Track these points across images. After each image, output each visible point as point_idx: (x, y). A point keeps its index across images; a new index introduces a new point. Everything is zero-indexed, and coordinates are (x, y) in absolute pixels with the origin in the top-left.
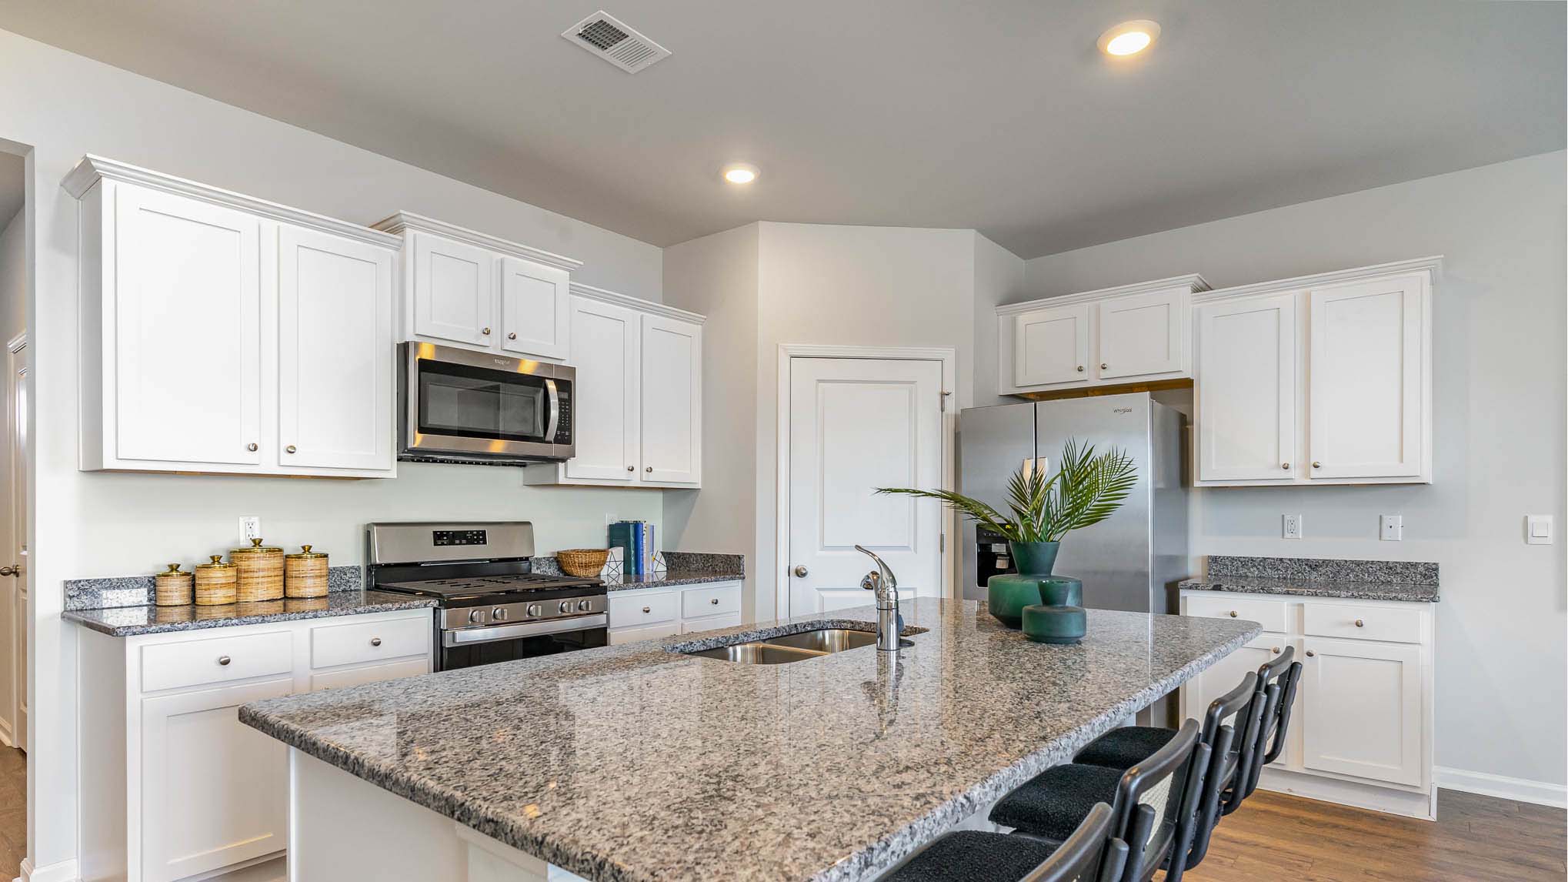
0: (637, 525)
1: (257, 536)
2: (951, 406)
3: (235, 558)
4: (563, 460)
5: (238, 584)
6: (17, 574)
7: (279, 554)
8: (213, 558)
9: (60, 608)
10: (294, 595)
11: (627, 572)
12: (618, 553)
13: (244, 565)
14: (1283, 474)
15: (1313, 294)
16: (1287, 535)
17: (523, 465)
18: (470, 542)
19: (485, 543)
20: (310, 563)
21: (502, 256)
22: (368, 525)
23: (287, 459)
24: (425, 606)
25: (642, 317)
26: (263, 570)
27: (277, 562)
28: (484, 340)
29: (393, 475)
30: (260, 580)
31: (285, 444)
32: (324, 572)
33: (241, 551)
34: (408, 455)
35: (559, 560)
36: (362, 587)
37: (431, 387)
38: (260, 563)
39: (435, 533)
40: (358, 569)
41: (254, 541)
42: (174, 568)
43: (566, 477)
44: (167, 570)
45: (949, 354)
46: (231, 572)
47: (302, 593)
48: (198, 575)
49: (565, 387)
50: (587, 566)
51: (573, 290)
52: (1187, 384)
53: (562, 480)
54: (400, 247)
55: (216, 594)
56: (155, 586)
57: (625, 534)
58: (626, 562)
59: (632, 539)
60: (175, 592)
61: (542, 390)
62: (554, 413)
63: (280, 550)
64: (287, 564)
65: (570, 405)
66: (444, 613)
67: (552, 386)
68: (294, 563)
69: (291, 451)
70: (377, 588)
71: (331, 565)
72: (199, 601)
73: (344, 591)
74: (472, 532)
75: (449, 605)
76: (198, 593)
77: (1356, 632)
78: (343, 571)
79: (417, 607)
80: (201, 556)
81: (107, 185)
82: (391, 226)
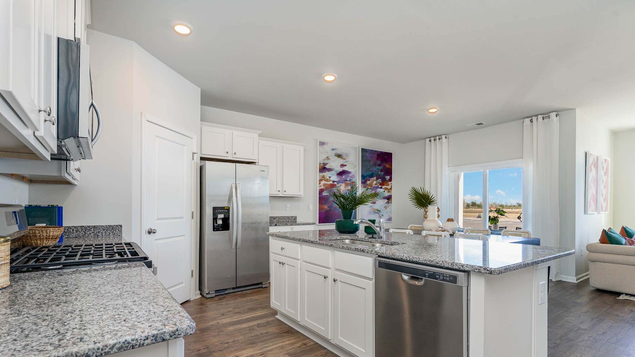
0: (60, 208)
14: (279, 193)
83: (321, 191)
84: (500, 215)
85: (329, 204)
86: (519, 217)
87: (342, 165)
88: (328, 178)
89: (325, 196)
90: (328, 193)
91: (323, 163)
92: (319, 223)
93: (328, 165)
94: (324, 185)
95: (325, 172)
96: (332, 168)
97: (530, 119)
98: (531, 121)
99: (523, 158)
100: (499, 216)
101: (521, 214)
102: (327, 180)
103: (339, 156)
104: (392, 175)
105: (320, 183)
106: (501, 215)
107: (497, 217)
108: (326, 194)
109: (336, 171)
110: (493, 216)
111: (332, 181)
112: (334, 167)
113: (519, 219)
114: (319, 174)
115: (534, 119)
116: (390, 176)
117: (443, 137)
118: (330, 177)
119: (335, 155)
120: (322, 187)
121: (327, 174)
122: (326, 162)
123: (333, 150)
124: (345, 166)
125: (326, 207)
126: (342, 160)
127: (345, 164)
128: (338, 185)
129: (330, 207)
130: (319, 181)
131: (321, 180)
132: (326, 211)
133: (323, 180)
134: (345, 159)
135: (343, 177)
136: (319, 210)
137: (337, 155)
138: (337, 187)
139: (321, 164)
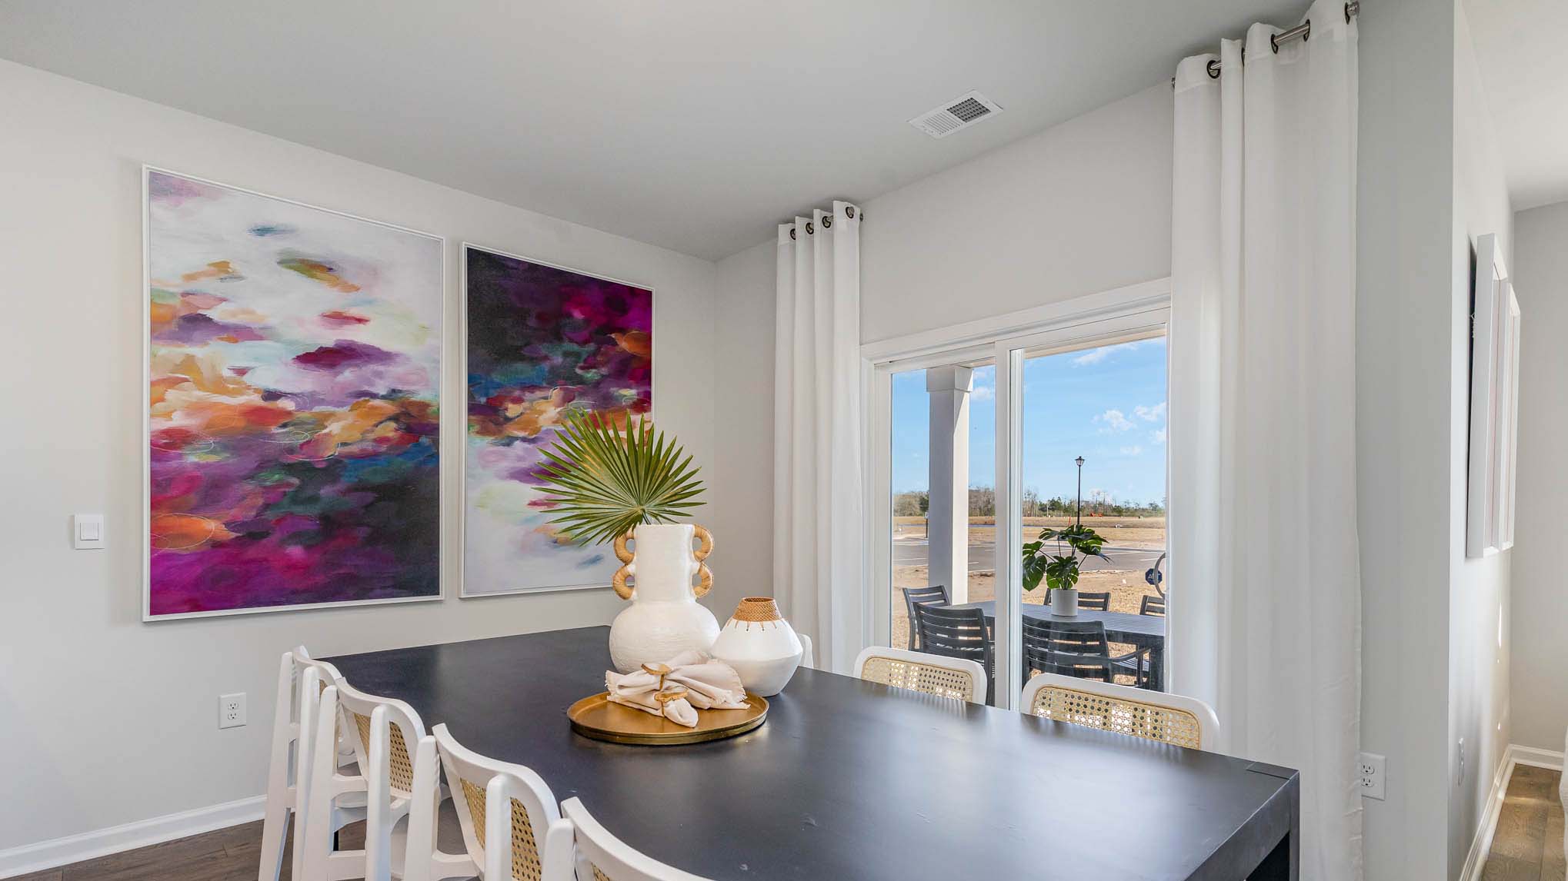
83: (166, 445)
84: (1083, 550)
85: (235, 513)
86: (1150, 572)
87: (339, 318)
88: (228, 373)
90: (226, 455)
91: (185, 293)
92: (153, 612)
93: (224, 306)
94: (194, 409)
95: (206, 343)
96: (253, 327)
97: (1205, 58)
98: (1214, 71)
99: (1169, 274)
100: (1079, 555)
101: (1163, 556)
102: (218, 386)
103: (313, 268)
104: (650, 384)
105: (162, 400)
106: (1087, 550)
107: (1071, 560)
108: (213, 459)
109: (291, 343)
110: (1055, 557)
111: (256, 391)
112: (270, 321)
113: (1151, 582)
114: (150, 350)
115: (1229, 51)
116: (642, 389)
117: (839, 208)
118: (242, 372)
119: (280, 263)
120: (178, 421)
121: (211, 353)
122: (211, 286)
123: (263, 231)
124: (360, 321)
125: (212, 526)
126: (335, 289)
127: (354, 312)
128: (304, 415)
129: (243, 524)
130: (153, 384)
131: (174, 383)
132: (217, 545)
133: (186, 380)
134: (358, 289)
135: (340, 378)
136: (154, 541)
137: (293, 261)
138: (294, 425)
139: (173, 295)
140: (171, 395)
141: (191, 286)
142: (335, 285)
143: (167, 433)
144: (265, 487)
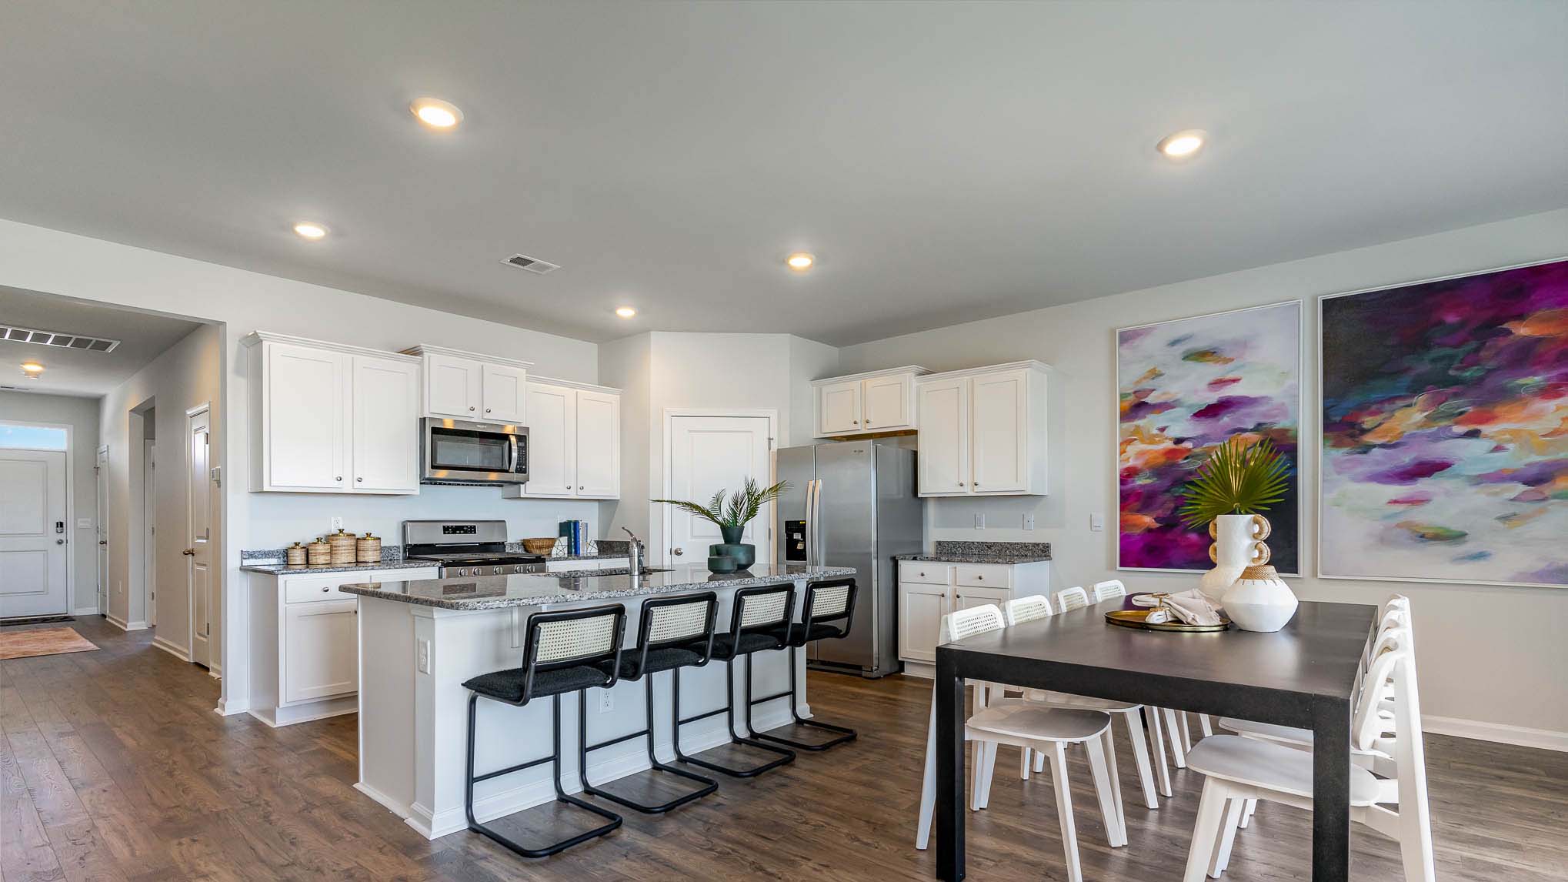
0: (576, 523)
1: (341, 528)
2: (775, 447)
3: (329, 539)
4: (523, 483)
5: (331, 553)
6: (193, 554)
7: (353, 537)
8: (318, 539)
9: (239, 565)
10: (362, 560)
11: (569, 553)
12: (564, 540)
13: (334, 543)
14: (961, 489)
15: (975, 379)
16: (977, 528)
17: (502, 486)
18: (466, 532)
19: (475, 533)
20: (370, 542)
21: (482, 363)
22: (404, 522)
23: (357, 484)
24: (434, 566)
25: (577, 392)
26: (344, 546)
27: (353, 542)
28: (471, 414)
29: (417, 492)
30: (343, 551)
31: (356, 477)
32: (379, 548)
33: (333, 535)
34: (426, 481)
35: (525, 544)
36: (401, 558)
37: (439, 443)
38: (344, 543)
39: (444, 527)
40: (398, 547)
41: (340, 530)
42: (297, 544)
43: (525, 493)
44: (294, 545)
45: (773, 414)
46: (328, 547)
47: (366, 559)
48: (310, 548)
49: (522, 439)
50: (541, 548)
51: (528, 379)
52: (915, 432)
53: (523, 495)
54: (421, 363)
55: (320, 558)
56: (287, 554)
57: (569, 529)
58: (569, 546)
59: (573, 531)
60: (298, 557)
61: (508, 442)
62: (515, 455)
63: (354, 535)
64: (358, 543)
65: (526, 450)
66: (444, 570)
67: (513, 439)
68: (362, 542)
69: (360, 480)
70: (409, 558)
71: (382, 545)
72: (310, 562)
73: (390, 560)
74: (467, 526)
75: (447, 565)
76: (310, 557)
77: (979, 583)
78: (390, 548)
79: (429, 566)
80: (311, 538)
81: (265, 344)
82: (414, 352)
83: (1128, 475)
85: (1160, 511)
87: (1220, 384)
88: (1155, 432)
89: (1142, 486)
90: (1155, 479)
91: (1135, 392)
92: (1121, 566)
93: (1154, 394)
94: (1141, 454)
95: (1145, 417)
96: (1170, 401)
102: (1151, 440)
103: (1204, 356)
105: (1125, 452)
108: (1148, 481)
109: (1190, 406)
111: (1170, 439)
112: (1179, 396)
114: (1121, 428)
116: (1556, 372)
118: (1162, 430)
119: (1183, 359)
120: (1131, 463)
121: (1150, 423)
122: (1147, 385)
123: (1174, 343)
124: (1234, 381)
125: (1148, 520)
126: (1218, 365)
127: (1230, 376)
128: (1198, 450)
129: (1163, 519)
130: (1121, 444)
131: (1129, 442)
132: (1150, 530)
133: (1135, 439)
134: (1233, 360)
135: (1221, 422)
136: (1121, 528)
137: (1192, 355)
138: (1193, 457)
139: (1129, 394)
140: (1129, 448)
141: (1138, 388)
142: (1218, 362)
143: (1128, 469)
144: (1175, 497)
